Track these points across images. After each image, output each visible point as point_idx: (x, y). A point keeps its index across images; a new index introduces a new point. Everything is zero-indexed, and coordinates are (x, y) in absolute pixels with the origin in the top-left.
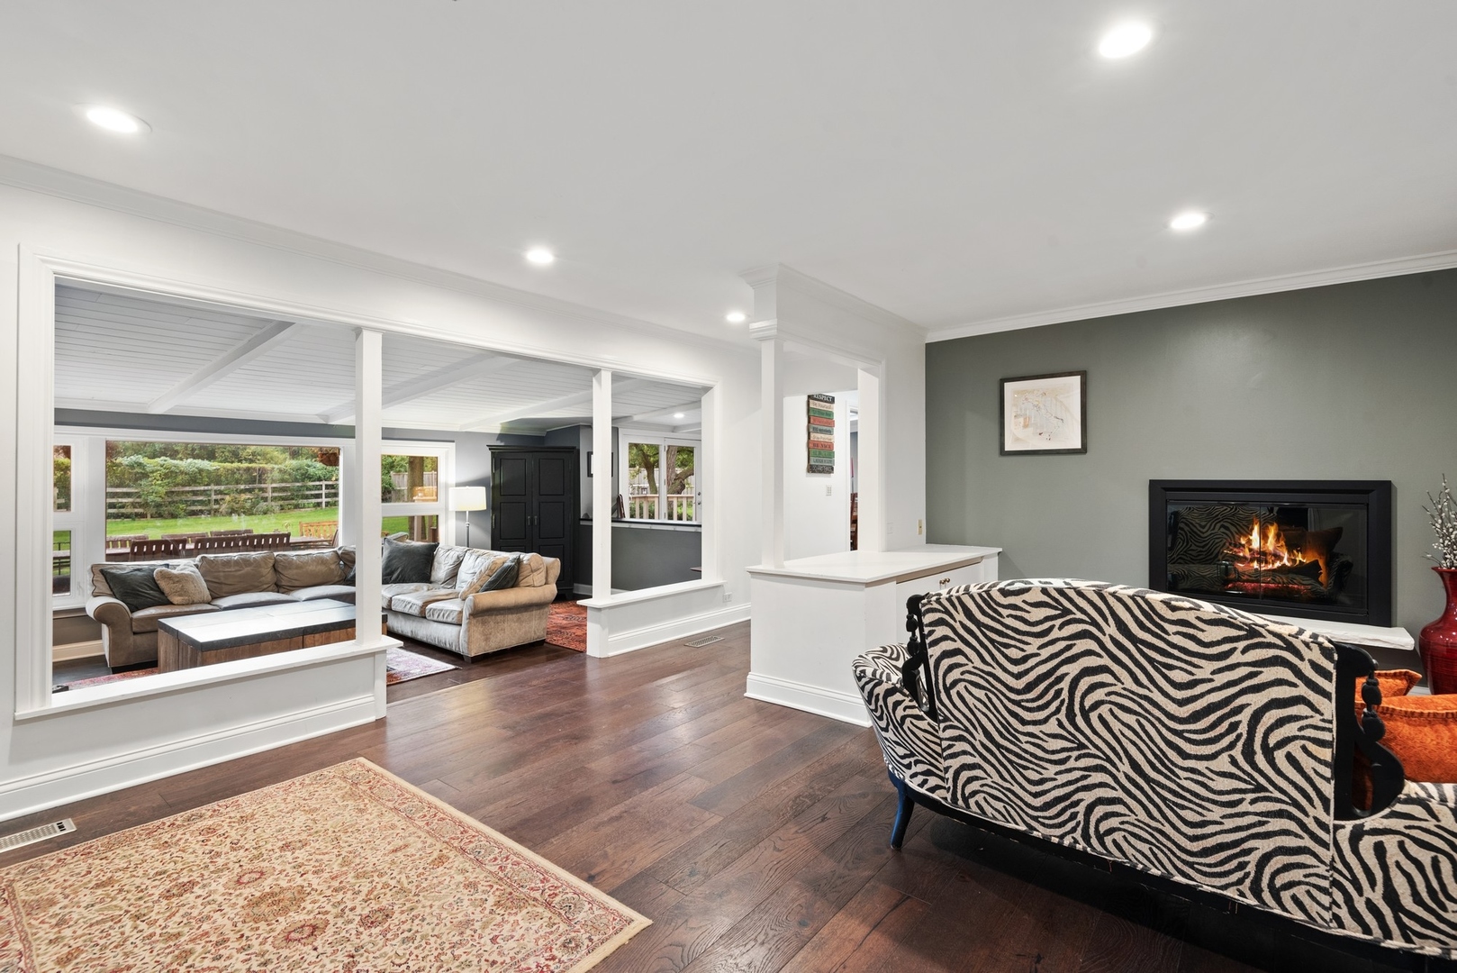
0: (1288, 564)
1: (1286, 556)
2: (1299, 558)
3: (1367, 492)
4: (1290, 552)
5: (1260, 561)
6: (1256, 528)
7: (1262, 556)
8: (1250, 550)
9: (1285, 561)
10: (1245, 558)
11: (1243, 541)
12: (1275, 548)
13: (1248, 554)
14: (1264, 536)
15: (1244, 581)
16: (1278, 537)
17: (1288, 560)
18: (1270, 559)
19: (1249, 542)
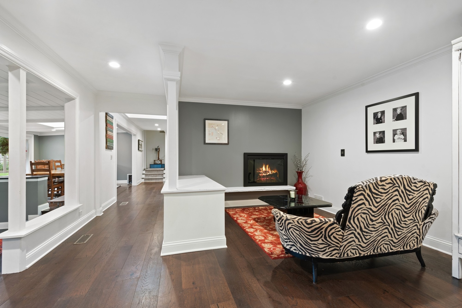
0: (271, 173)
1: (270, 172)
2: (273, 172)
3: (284, 156)
4: (271, 171)
5: (265, 173)
6: (264, 166)
7: (266, 172)
8: (263, 171)
9: (270, 173)
10: (261, 173)
11: (261, 169)
12: (268, 170)
13: (262, 172)
14: (266, 168)
15: (261, 178)
16: (268, 167)
17: (271, 172)
18: (267, 172)
19: (262, 169)
